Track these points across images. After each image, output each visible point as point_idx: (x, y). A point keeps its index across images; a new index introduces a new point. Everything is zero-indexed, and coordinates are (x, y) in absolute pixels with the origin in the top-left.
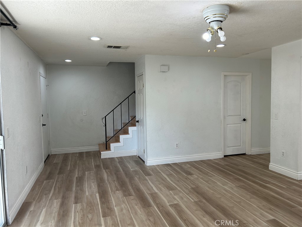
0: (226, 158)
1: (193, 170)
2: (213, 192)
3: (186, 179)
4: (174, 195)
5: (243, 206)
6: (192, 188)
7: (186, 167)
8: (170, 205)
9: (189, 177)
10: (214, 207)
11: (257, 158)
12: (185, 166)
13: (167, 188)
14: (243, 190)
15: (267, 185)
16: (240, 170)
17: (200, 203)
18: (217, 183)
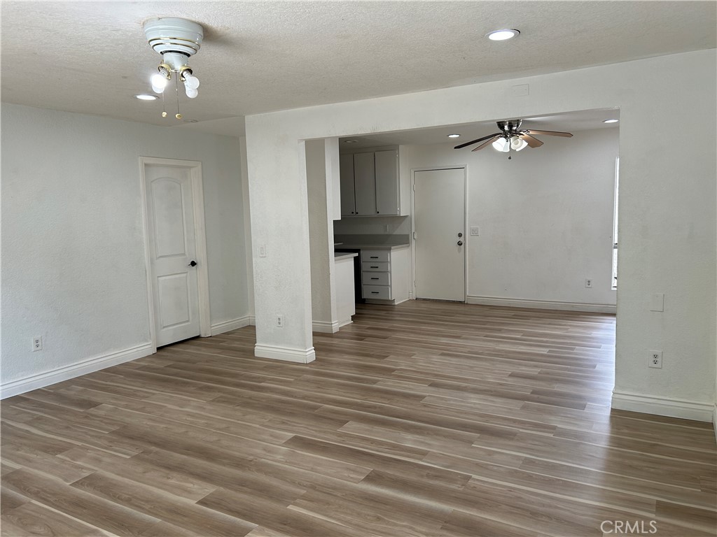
0: (162, 353)
1: (97, 396)
2: (164, 426)
3: (86, 417)
4: (73, 459)
5: (235, 433)
6: (113, 433)
7: (72, 393)
8: (73, 485)
9: (92, 411)
10: (182, 454)
11: (225, 341)
12: (68, 390)
13: (45, 451)
14: (223, 405)
15: (263, 384)
16: (201, 370)
17: (146, 456)
18: (165, 406)
